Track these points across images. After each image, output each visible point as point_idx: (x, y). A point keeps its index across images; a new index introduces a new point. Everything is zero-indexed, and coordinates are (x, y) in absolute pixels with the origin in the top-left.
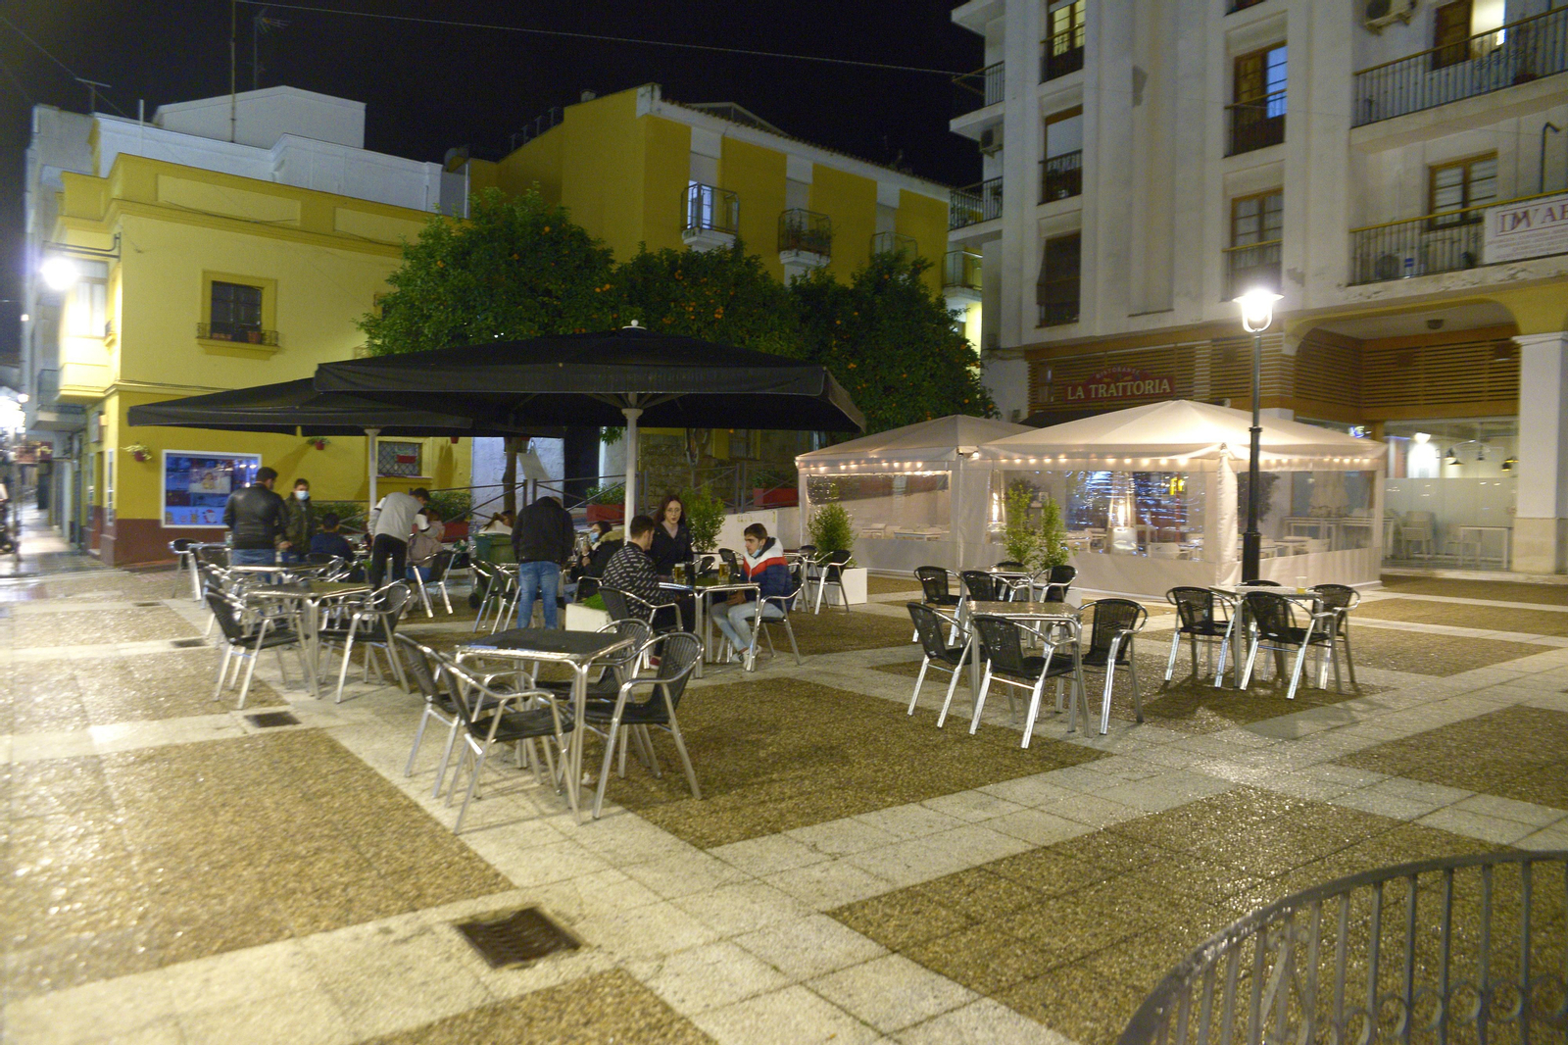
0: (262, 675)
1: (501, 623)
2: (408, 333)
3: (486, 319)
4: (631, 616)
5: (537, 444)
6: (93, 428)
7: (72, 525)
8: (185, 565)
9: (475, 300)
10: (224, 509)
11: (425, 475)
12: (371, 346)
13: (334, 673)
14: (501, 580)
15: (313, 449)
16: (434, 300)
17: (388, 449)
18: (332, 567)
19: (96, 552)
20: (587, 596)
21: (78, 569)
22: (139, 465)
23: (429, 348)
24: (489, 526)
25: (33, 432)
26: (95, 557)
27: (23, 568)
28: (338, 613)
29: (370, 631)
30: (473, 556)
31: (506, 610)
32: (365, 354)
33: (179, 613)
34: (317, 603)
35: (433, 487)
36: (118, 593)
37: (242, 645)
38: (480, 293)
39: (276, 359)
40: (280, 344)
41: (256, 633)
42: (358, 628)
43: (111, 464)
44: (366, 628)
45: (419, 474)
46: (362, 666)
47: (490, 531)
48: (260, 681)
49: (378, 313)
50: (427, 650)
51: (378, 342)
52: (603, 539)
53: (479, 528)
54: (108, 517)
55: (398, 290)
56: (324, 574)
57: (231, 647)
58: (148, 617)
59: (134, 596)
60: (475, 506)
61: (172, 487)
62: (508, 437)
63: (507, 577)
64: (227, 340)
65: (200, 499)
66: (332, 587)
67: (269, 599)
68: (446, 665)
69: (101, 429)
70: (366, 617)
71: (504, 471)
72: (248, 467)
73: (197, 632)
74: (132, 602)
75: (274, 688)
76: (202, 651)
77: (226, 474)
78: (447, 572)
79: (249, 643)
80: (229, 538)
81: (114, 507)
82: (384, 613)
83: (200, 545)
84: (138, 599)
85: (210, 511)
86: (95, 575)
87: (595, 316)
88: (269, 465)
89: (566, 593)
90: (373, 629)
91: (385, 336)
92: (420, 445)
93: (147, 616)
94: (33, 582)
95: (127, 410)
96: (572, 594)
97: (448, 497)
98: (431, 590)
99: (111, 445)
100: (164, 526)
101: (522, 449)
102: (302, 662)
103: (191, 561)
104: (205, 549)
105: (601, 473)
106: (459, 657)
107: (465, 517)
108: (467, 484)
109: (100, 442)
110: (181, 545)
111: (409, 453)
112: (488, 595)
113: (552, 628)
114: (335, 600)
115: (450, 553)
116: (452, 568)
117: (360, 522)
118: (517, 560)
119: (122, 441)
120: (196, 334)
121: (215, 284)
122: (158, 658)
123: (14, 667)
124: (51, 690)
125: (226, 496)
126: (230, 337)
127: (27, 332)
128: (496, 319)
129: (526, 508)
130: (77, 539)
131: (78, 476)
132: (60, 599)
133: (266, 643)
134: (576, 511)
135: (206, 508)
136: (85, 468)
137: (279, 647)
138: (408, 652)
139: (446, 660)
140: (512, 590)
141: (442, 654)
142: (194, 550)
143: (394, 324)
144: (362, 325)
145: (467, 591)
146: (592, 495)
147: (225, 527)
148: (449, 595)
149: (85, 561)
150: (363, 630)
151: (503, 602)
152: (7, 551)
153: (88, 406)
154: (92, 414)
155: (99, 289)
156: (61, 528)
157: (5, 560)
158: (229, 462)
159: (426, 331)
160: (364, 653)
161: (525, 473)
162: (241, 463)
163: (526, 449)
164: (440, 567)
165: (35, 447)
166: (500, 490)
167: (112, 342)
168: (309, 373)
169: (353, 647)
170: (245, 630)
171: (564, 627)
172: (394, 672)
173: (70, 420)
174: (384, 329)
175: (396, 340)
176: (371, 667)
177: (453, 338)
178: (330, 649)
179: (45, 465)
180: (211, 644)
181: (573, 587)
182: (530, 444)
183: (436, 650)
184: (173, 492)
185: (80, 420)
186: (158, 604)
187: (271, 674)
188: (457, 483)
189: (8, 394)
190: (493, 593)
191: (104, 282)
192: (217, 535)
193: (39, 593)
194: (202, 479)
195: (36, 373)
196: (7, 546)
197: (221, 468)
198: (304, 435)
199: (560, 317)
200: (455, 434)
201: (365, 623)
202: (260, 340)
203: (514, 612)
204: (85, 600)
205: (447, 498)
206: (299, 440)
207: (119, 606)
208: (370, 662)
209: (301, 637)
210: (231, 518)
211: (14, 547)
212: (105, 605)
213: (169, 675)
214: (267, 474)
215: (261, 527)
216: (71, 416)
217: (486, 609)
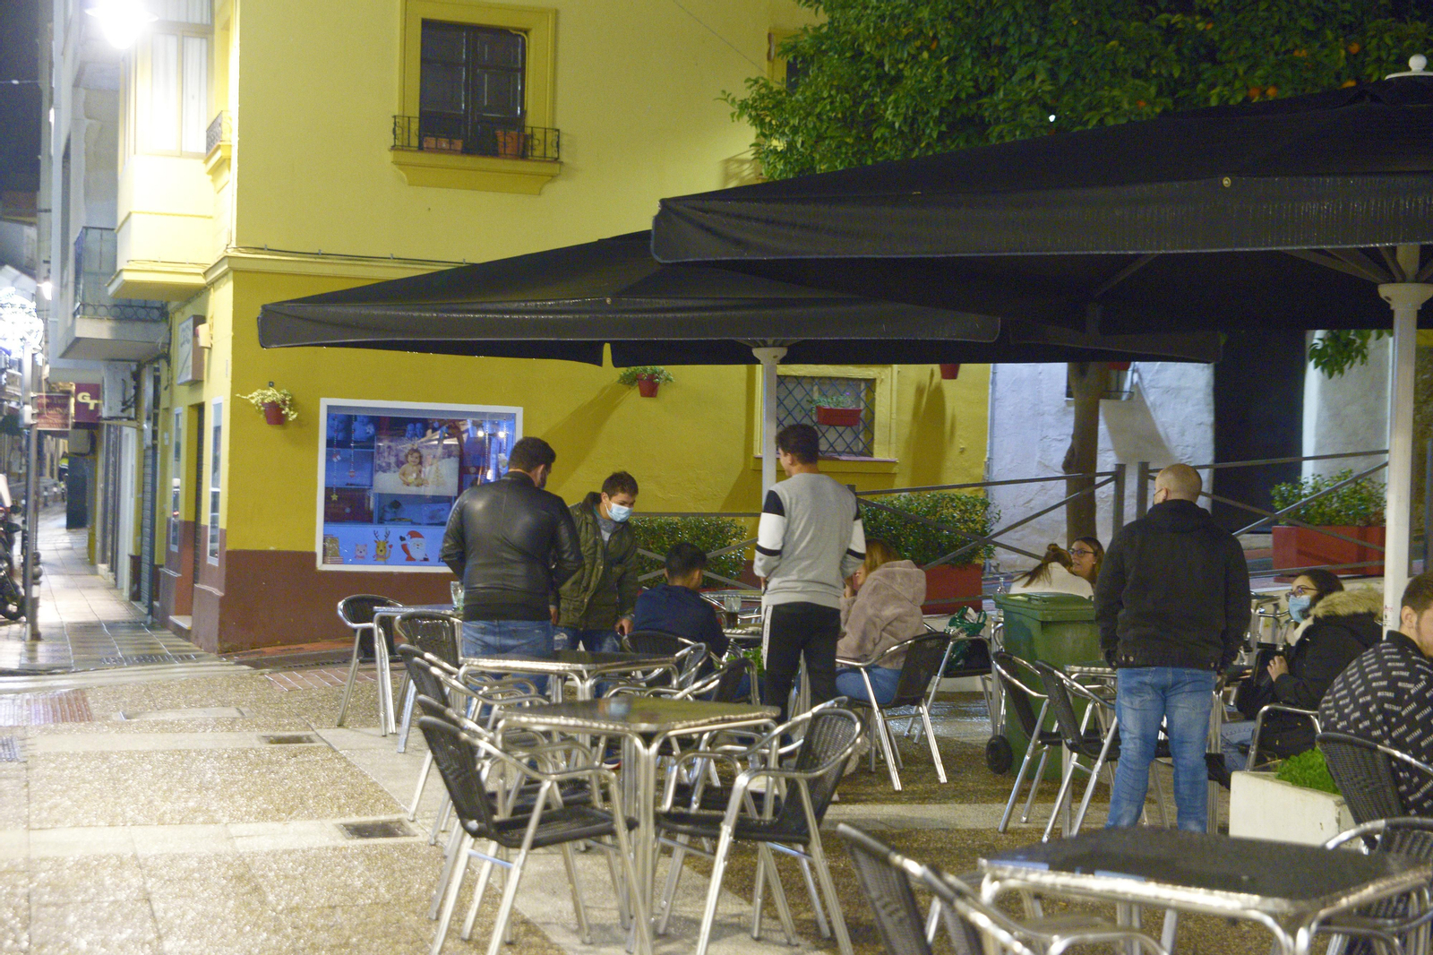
0: (533, 908)
1: (1068, 812)
2: (847, 122)
3: (1032, 76)
4: (1405, 812)
5: (1147, 378)
6: (182, 354)
7: (136, 561)
8: (368, 653)
9: (1004, 32)
10: (444, 530)
11: (880, 453)
12: (762, 153)
13: (687, 911)
14: (1069, 705)
15: (635, 393)
16: (908, 39)
17: (799, 393)
18: (681, 665)
19: (184, 622)
20: (1284, 755)
21: (150, 658)
22: (274, 432)
23: (895, 155)
24: (1034, 575)
25: (63, 363)
26: (180, 632)
27: (44, 654)
28: (697, 772)
29: (768, 816)
30: (996, 647)
31: (1080, 781)
32: (747, 174)
33: (354, 759)
34: (655, 747)
35: (900, 483)
36: (231, 712)
37: (491, 837)
38: (1015, 15)
39: (558, 190)
40: (564, 158)
41: (523, 810)
42: (743, 809)
43: (217, 430)
44: (760, 810)
45: (868, 451)
46: (750, 901)
47: (1037, 589)
48: (526, 922)
49: (777, 76)
50: (914, 868)
51: (779, 144)
52: (1319, 610)
53: (1010, 579)
54: (209, 546)
55: (823, 18)
56: (665, 679)
57: (469, 840)
58: (290, 768)
59: (261, 720)
60: (997, 529)
61: (337, 483)
62: (1078, 359)
63: (1084, 700)
64: (450, 151)
65: (394, 507)
66: (682, 711)
67: (547, 734)
68: (960, 905)
69: (199, 353)
70: (759, 784)
71: (1068, 443)
72: (492, 435)
73: (390, 804)
74: (257, 733)
75: (555, 939)
76: (403, 847)
77: (448, 451)
78: (937, 684)
79: (507, 833)
80: (459, 596)
81: (222, 524)
82: (801, 778)
83: (398, 611)
84: (268, 726)
85: (414, 535)
86: (179, 671)
87: (1302, 53)
88: (537, 434)
89: (1228, 744)
90: (776, 812)
91: (795, 130)
92: (871, 384)
93: (289, 765)
94: (64, 683)
95: (257, 312)
96: (1243, 749)
97: (935, 506)
98: (898, 727)
99: (218, 392)
100: (321, 566)
101: (1111, 391)
102: (619, 883)
103: (381, 647)
104: (408, 619)
105: (1309, 446)
106: (989, 890)
107: (974, 552)
108: (979, 473)
109: (197, 383)
110: (360, 610)
111: (846, 402)
112: (1035, 739)
113: (1193, 826)
114: (687, 743)
115: (944, 638)
116: (947, 674)
117: (737, 563)
118: (1110, 659)
119: (240, 381)
120: (390, 140)
121: (427, 24)
122: (312, 861)
123: (30, 869)
124: (102, 923)
125: (449, 500)
126: (459, 144)
127: (54, 146)
128: (1053, 75)
129: (1123, 534)
130: (145, 594)
131: (151, 456)
132: (116, 724)
133: (543, 835)
134: (1252, 542)
135: (403, 530)
136: (166, 439)
137: (568, 846)
138: (867, 871)
139: (960, 894)
140: (1095, 731)
141: (951, 879)
142: (386, 623)
143: (817, 100)
144: (744, 106)
145: (980, 730)
146: (1285, 501)
147: (446, 570)
148: (939, 739)
149: (163, 641)
150: (752, 813)
151: (1071, 761)
152: (13, 618)
153: (172, 305)
154: (182, 324)
155: (195, 46)
156: (114, 568)
157: (8, 637)
158: (451, 426)
159: (889, 114)
160: (754, 869)
161: (1116, 449)
162: (478, 425)
163: (1119, 390)
164: (923, 673)
165: (68, 394)
166: (1059, 490)
167: (224, 162)
168: (641, 219)
169: (734, 851)
170: (499, 804)
171: (1224, 829)
172: (821, 917)
173: (138, 335)
174: (793, 113)
175: (820, 138)
176: (768, 902)
177: (951, 127)
178: (679, 853)
179: (84, 433)
180: (422, 834)
181: (1246, 731)
182: (1130, 378)
183: (936, 870)
184: (339, 490)
185: (157, 334)
186: (310, 740)
187: (550, 908)
188: (955, 473)
189: (14, 281)
190: (1046, 736)
191: (205, 32)
192: (432, 589)
193: (74, 710)
194: (399, 464)
195: (73, 237)
196: (12, 608)
197: (433, 438)
198: (617, 363)
199: (1215, 62)
200: (951, 357)
201: (758, 797)
202: (523, 151)
203: (1099, 785)
204: (164, 727)
205: (934, 509)
206: (608, 373)
207: (231, 741)
208: (767, 886)
209: (620, 826)
210: (459, 552)
211: (27, 608)
212: (206, 740)
213: (337, 899)
214: (535, 453)
215: (520, 570)
216: (139, 327)
217: (1029, 777)
